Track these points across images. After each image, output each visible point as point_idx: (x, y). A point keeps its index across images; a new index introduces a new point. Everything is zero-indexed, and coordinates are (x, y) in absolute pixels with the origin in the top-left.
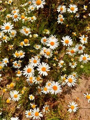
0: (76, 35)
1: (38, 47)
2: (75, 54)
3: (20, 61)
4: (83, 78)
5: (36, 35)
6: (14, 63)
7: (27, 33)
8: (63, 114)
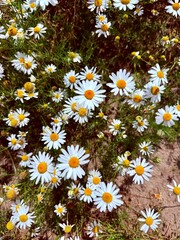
0: (139, 57)
1: (58, 96)
2: (142, 103)
3: (22, 134)
4: (162, 146)
5: (52, 68)
6: (9, 139)
7: (28, 67)
8: (131, 226)
